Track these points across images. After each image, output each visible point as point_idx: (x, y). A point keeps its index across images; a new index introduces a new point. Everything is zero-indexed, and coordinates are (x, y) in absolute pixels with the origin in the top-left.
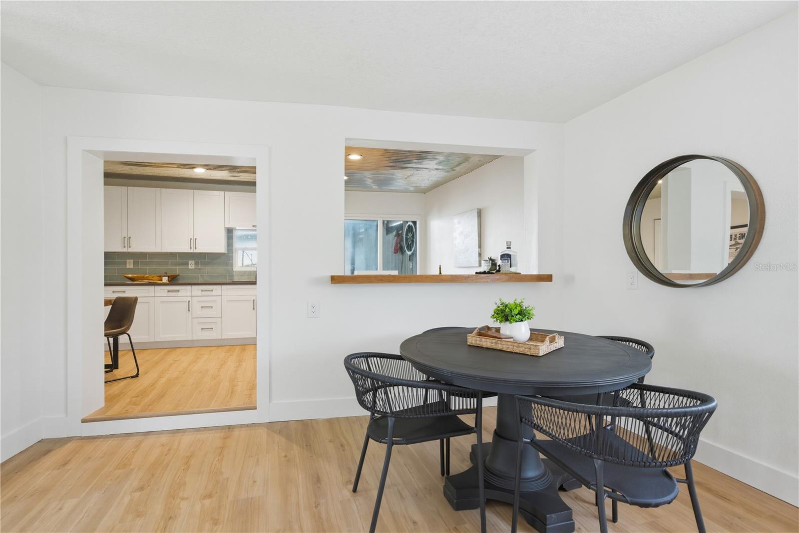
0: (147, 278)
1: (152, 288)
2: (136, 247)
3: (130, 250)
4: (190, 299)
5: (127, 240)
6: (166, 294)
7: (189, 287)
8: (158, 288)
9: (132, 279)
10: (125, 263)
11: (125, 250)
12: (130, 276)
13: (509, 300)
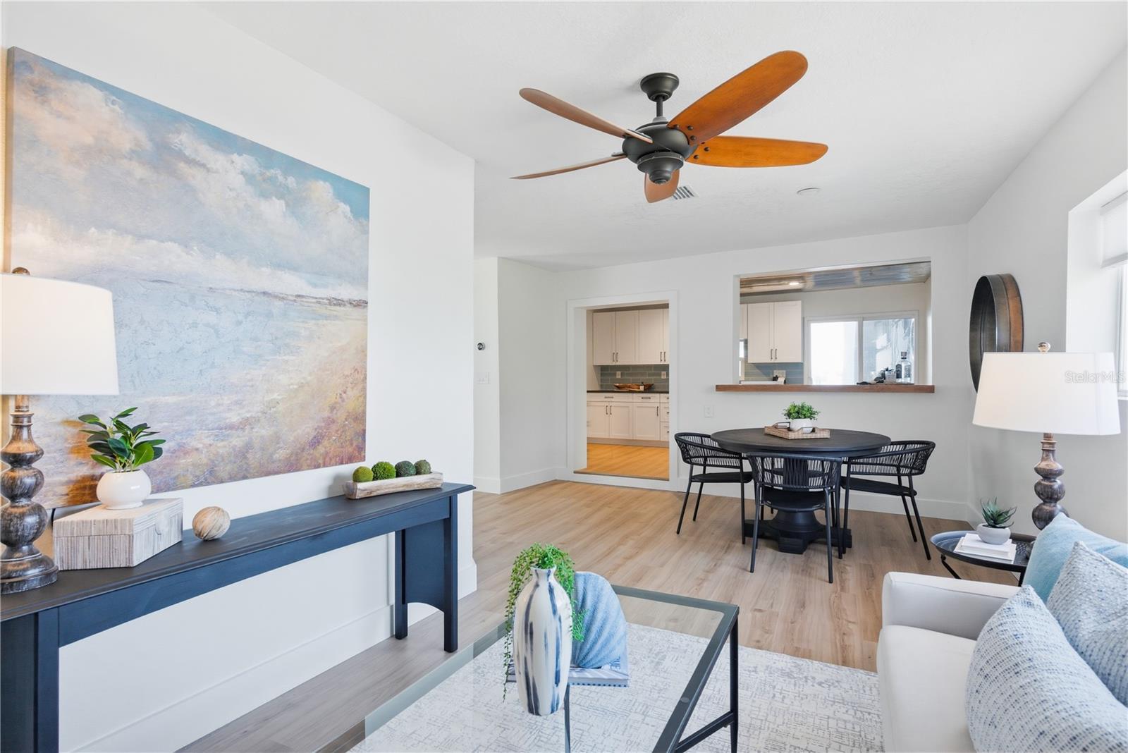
0: (629, 387)
1: (630, 395)
2: (622, 361)
3: (618, 364)
4: (658, 405)
5: (615, 355)
6: (641, 400)
7: (658, 395)
8: (635, 395)
9: (618, 387)
10: (615, 374)
11: (614, 364)
12: (618, 385)
13: (798, 403)
